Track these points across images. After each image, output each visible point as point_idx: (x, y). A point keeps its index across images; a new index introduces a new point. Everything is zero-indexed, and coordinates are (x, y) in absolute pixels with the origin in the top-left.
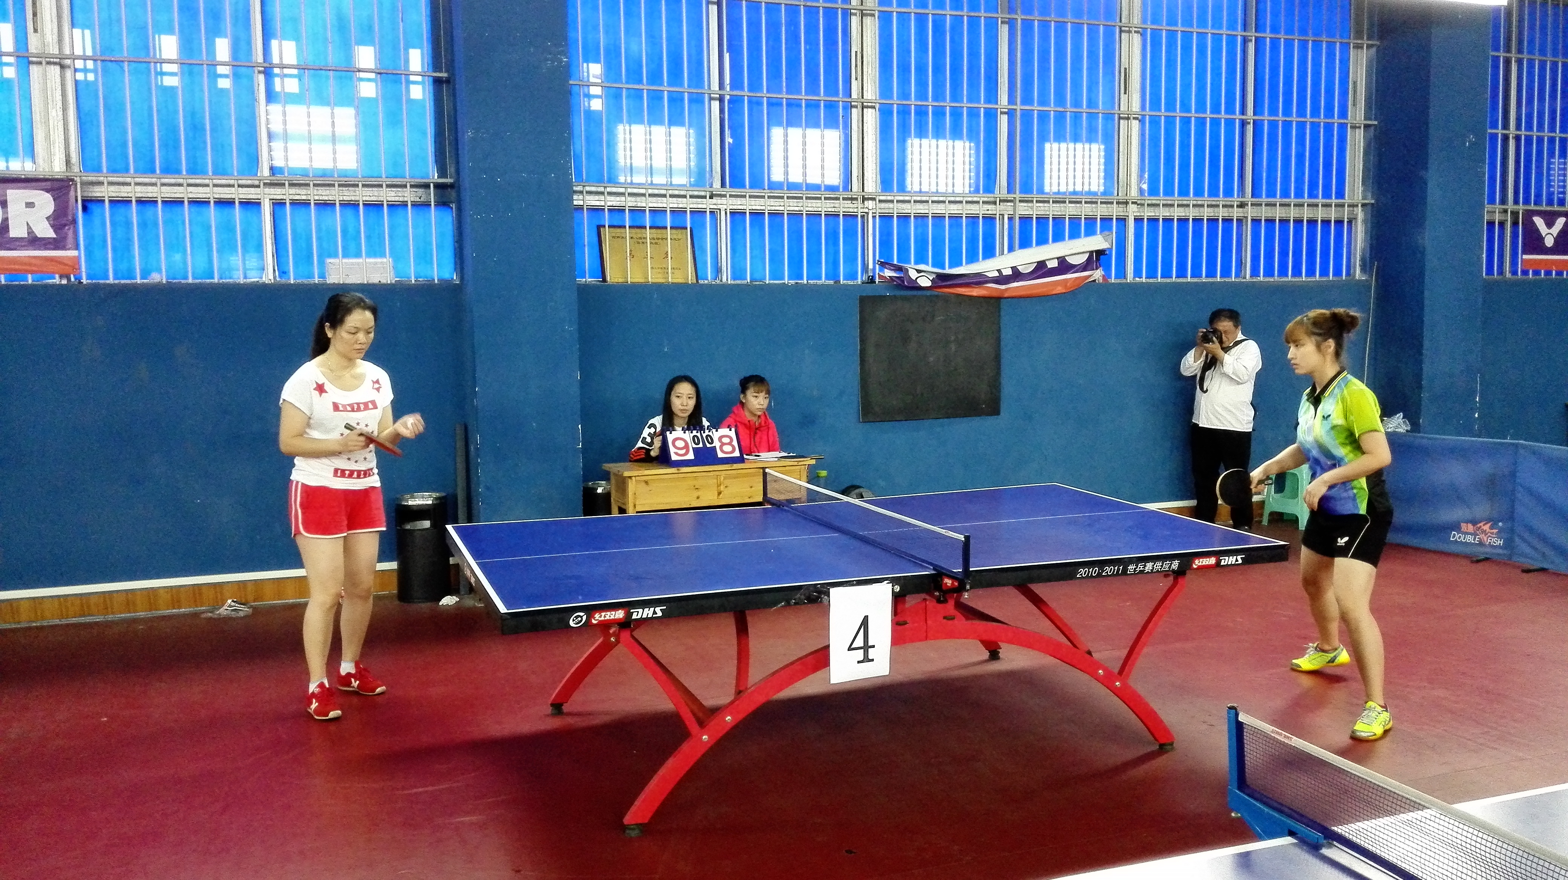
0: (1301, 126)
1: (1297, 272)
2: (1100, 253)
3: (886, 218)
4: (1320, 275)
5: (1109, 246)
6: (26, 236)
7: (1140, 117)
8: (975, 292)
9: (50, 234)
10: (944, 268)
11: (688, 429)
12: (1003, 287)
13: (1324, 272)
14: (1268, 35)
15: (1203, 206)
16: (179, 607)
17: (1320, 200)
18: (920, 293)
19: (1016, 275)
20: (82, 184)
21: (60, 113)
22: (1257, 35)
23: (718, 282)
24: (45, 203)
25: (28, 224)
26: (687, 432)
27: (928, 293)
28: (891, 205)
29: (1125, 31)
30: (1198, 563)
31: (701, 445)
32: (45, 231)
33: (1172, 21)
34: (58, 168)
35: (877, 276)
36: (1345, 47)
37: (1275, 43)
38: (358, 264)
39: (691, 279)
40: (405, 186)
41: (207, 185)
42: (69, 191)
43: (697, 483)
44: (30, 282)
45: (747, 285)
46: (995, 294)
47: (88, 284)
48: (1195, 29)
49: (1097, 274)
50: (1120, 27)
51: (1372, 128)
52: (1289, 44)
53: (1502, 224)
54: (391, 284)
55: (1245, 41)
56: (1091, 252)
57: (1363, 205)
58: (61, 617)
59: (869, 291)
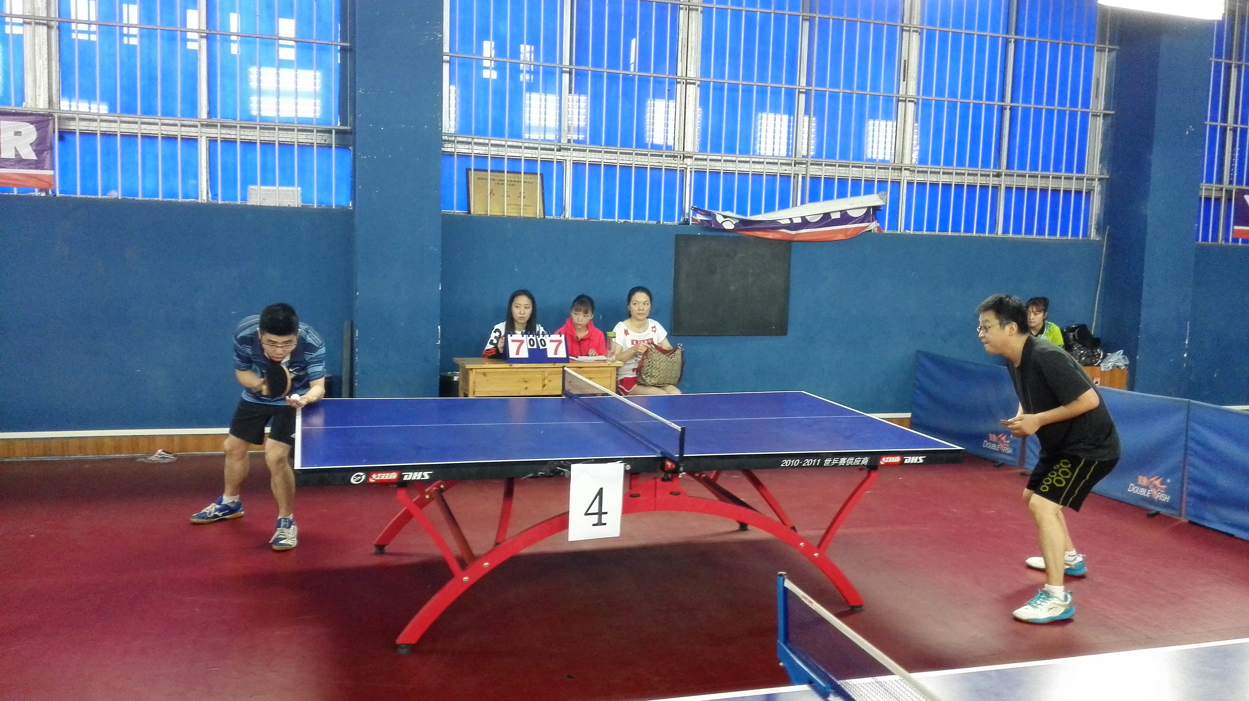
0: (1050, 113)
1: (1041, 231)
2: (876, 208)
3: (700, 173)
4: (1061, 235)
5: (883, 203)
6: (13, 157)
7: (915, 100)
8: (770, 235)
9: (33, 157)
10: (746, 215)
11: (526, 333)
12: (793, 232)
13: (1064, 232)
14: (1025, 38)
15: (964, 174)
16: (120, 453)
17: (1063, 174)
18: (725, 234)
19: (805, 223)
20: (59, 118)
21: (46, 63)
22: (1016, 37)
23: (562, 217)
24: (30, 132)
25: (15, 148)
26: (525, 335)
27: (731, 235)
28: (705, 163)
29: (906, 31)
30: (884, 460)
31: (535, 347)
32: (29, 154)
33: (945, 23)
34: (42, 105)
35: (691, 219)
36: (1090, 50)
37: (1030, 44)
38: (274, 191)
39: (539, 214)
40: (312, 131)
41: (157, 124)
42: (48, 124)
43: (527, 377)
44: (15, 193)
45: (584, 221)
46: (787, 238)
47: (60, 198)
48: (964, 31)
49: (873, 226)
50: (902, 27)
51: (1110, 118)
52: (1042, 45)
53: (1218, 200)
54: (298, 208)
55: (1006, 42)
56: (869, 208)
57: (1100, 179)
58: (28, 455)
59: (685, 231)
